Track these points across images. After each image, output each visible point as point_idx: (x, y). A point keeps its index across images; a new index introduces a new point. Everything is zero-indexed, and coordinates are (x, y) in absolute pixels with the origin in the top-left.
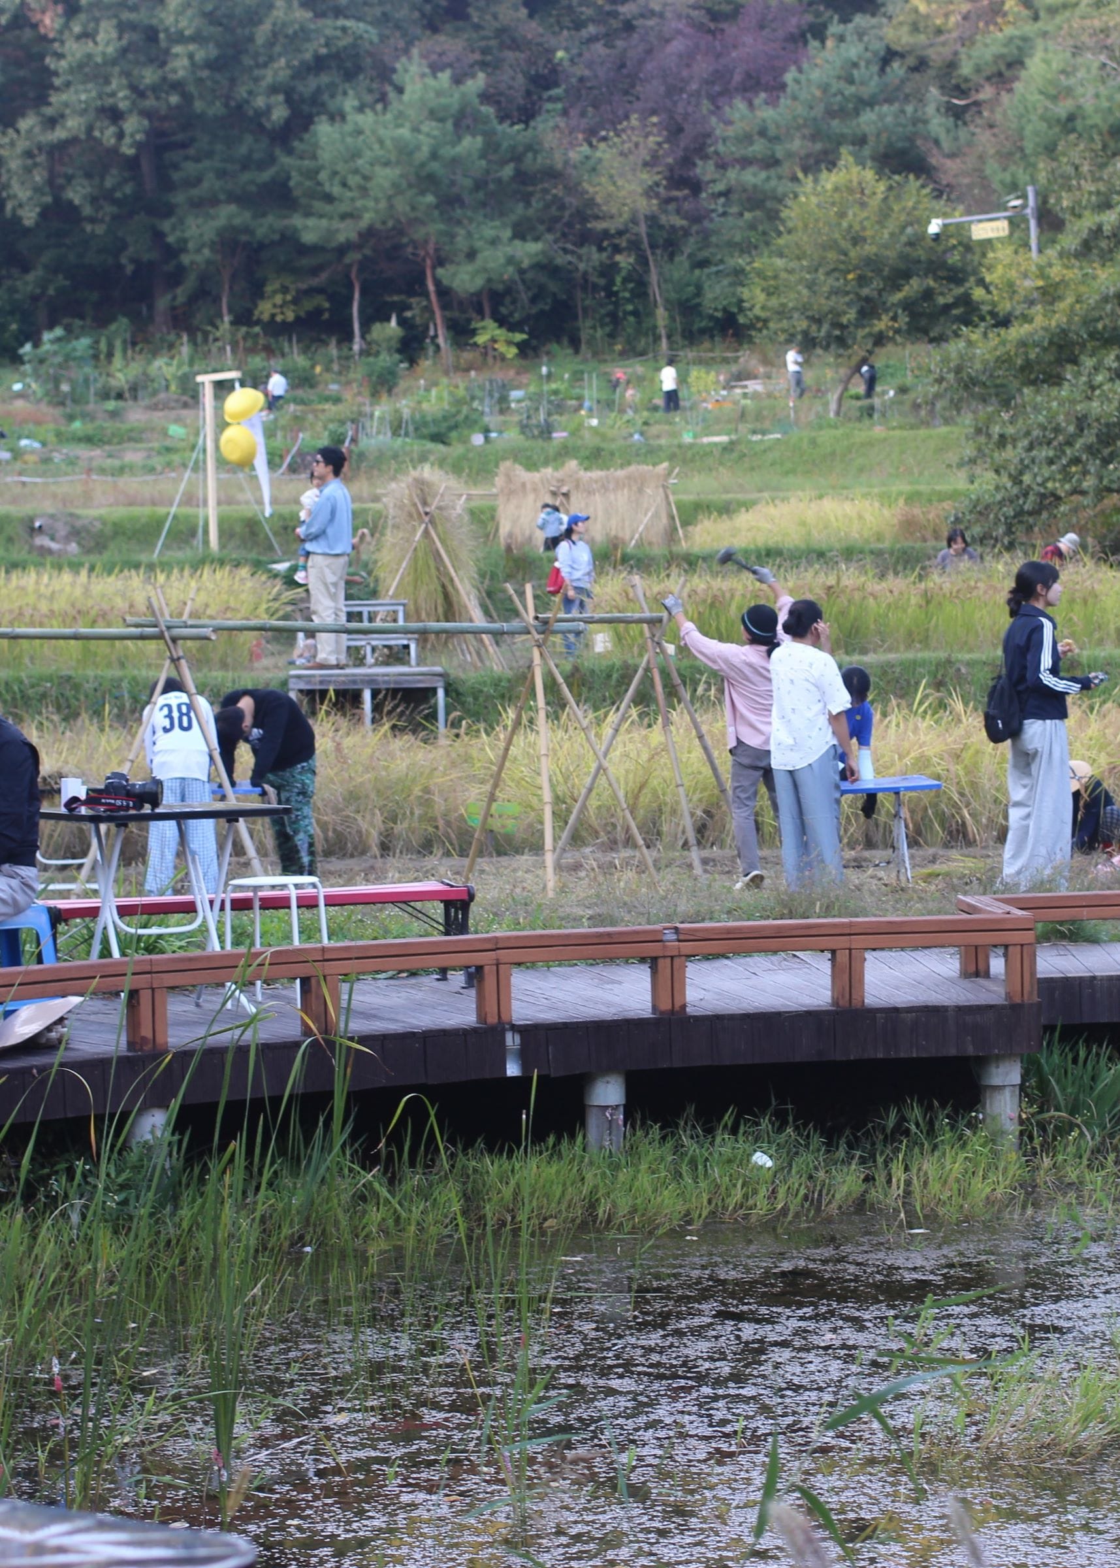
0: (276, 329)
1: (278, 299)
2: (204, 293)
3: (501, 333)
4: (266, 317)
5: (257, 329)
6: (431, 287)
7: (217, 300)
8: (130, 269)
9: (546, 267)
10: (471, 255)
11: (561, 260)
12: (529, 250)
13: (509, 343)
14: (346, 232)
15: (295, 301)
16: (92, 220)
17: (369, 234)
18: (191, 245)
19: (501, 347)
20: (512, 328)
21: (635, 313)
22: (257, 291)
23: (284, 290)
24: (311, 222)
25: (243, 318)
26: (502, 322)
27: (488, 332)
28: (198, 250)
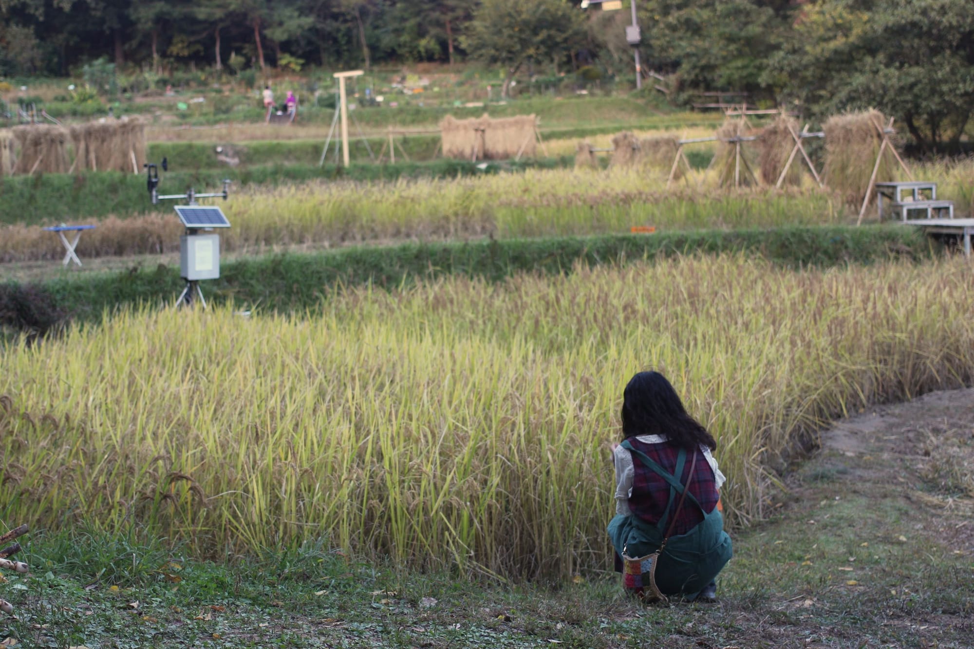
0: (179, 59)
1: (180, 45)
2: (145, 43)
3: (293, 59)
4: (175, 53)
5: (172, 60)
6: (258, 39)
7: (150, 46)
8: (108, 32)
9: (313, 30)
10: (281, 24)
11: (319, 26)
12: (308, 21)
13: (297, 64)
14: (219, 14)
15: (188, 46)
16: (95, 9)
17: (230, 14)
18: (143, 20)
19: (293, 66)
20: (299, 57)
21: (348, 50)
22: (169, 42)
23: (182, 41)
24: (203, 9)
25: (164, 55)
26: (292, 54)
27: (285, 59)
28: (146, 23)
